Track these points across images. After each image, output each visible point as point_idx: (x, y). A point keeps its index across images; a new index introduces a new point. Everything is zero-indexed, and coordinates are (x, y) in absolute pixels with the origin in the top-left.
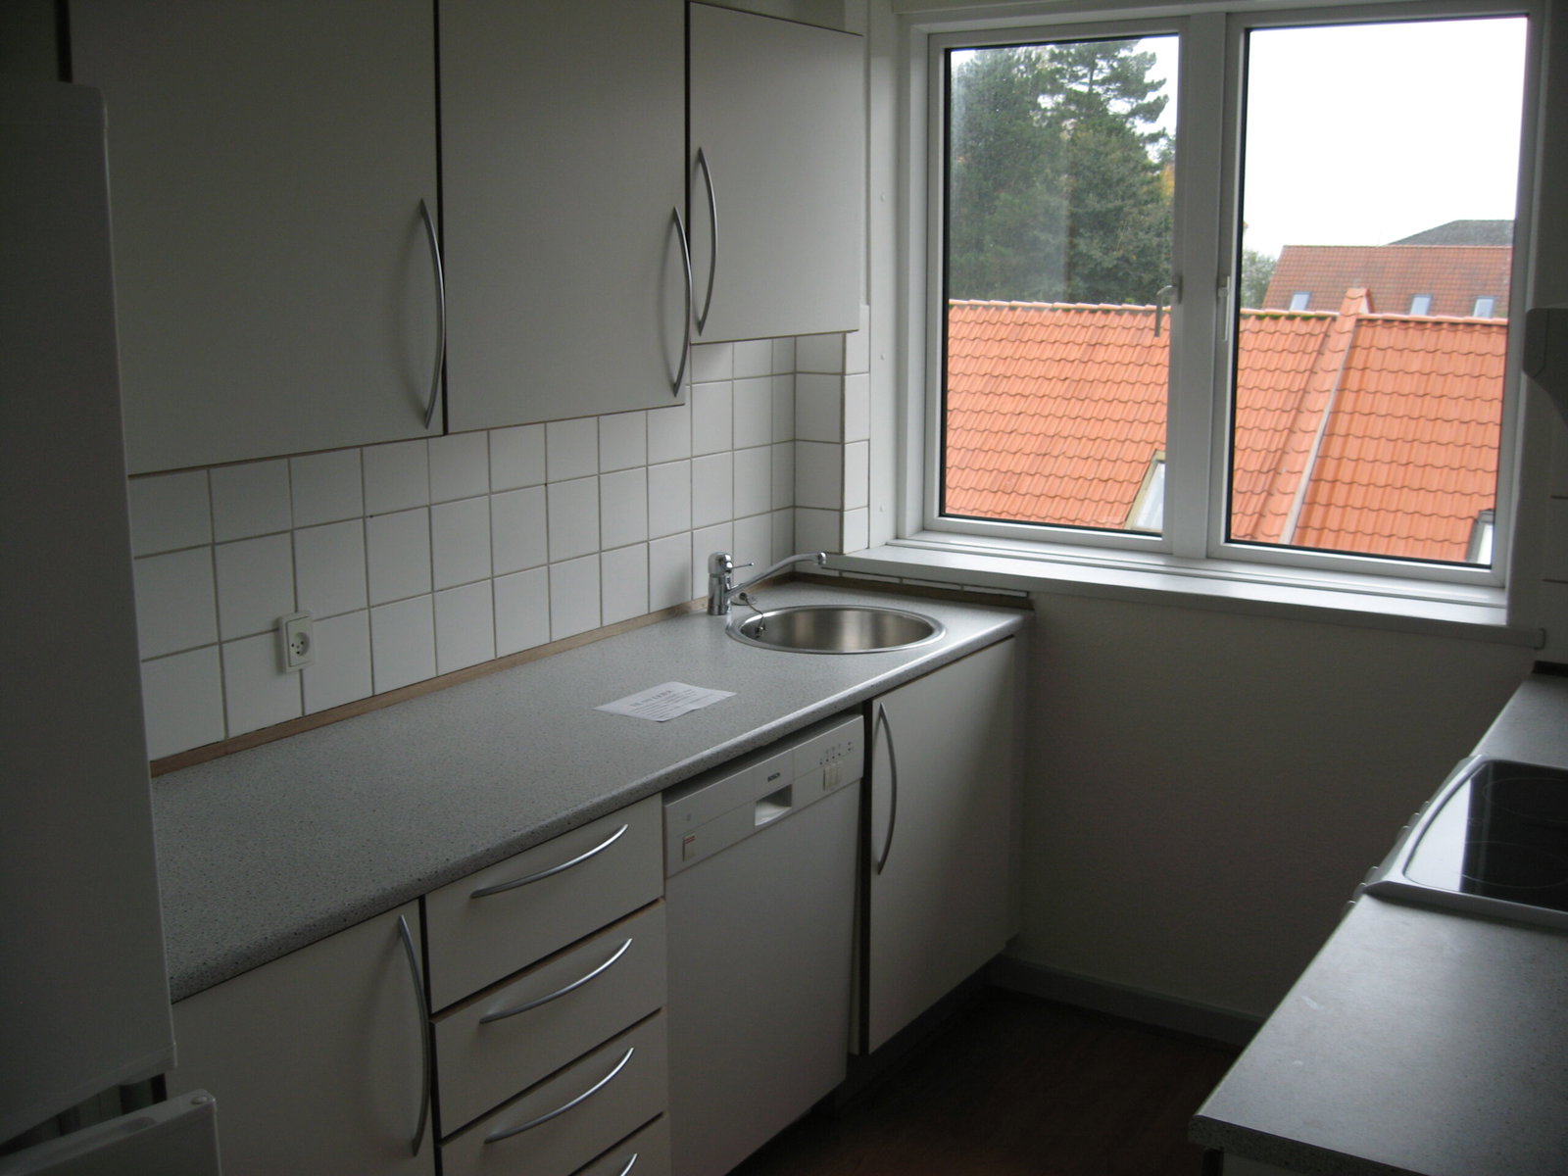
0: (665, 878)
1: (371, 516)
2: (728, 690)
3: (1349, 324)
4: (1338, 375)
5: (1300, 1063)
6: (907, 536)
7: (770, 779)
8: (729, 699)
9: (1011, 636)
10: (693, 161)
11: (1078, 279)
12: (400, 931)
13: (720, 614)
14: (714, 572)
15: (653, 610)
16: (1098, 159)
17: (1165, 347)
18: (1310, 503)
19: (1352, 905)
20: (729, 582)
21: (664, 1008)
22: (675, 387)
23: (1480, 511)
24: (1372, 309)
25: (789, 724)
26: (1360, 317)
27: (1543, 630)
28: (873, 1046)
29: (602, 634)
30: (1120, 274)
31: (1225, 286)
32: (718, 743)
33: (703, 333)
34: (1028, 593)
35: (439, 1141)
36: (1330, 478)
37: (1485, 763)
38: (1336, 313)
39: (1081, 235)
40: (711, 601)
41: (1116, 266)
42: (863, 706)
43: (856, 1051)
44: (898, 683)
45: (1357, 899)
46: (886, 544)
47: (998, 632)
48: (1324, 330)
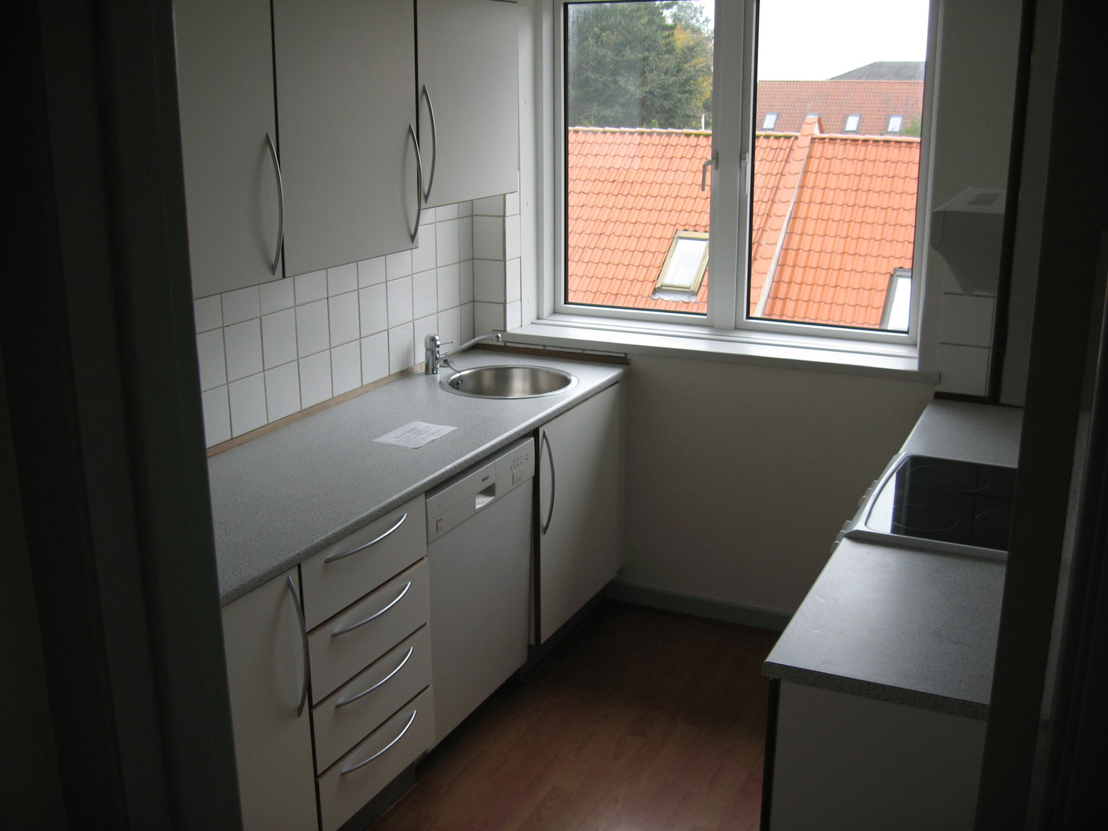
0: (428, 544)
1: (227, 326)
2: (451, 425)
3: (807, 141)
4: (799, 177)
5: (817, 631)
6: (545, 317)
7: (483, 480)
8: (454, 431)
9: (617, 382)
10: (419, 93)
11: (618, 106)
12: (288, 584)
13: (433, 373)
14: (429, 347)
15: (391, 374)
16: (631, 21)
17: (707, 198)
18: (782, 265)
19: (837, 544)
20: (438, 353)
21: (428, 623)
22: (413, 237)
23: (895, 269)
24: (822, 132)
25: (494, 446)
26: (814, 136)
27: (939, 373)
28: (544, 639)
29: (364, 390)
30: (648, 103)
31: (746, 159)
32: (455, 460)
33: (428, 202)
34: (626, 354)
35: (311, 707)
36: (795, 248)
37: (908, 457)
38: (798, 134)
39: (622, 75)
40: (427, 365)
41: (644, 98)
42: (533, 432)
43: (533, 643)
44: (553, 417)
45: (840, 540)
46: (532, 323)
47: (609, 380)
48: (790, 145)
